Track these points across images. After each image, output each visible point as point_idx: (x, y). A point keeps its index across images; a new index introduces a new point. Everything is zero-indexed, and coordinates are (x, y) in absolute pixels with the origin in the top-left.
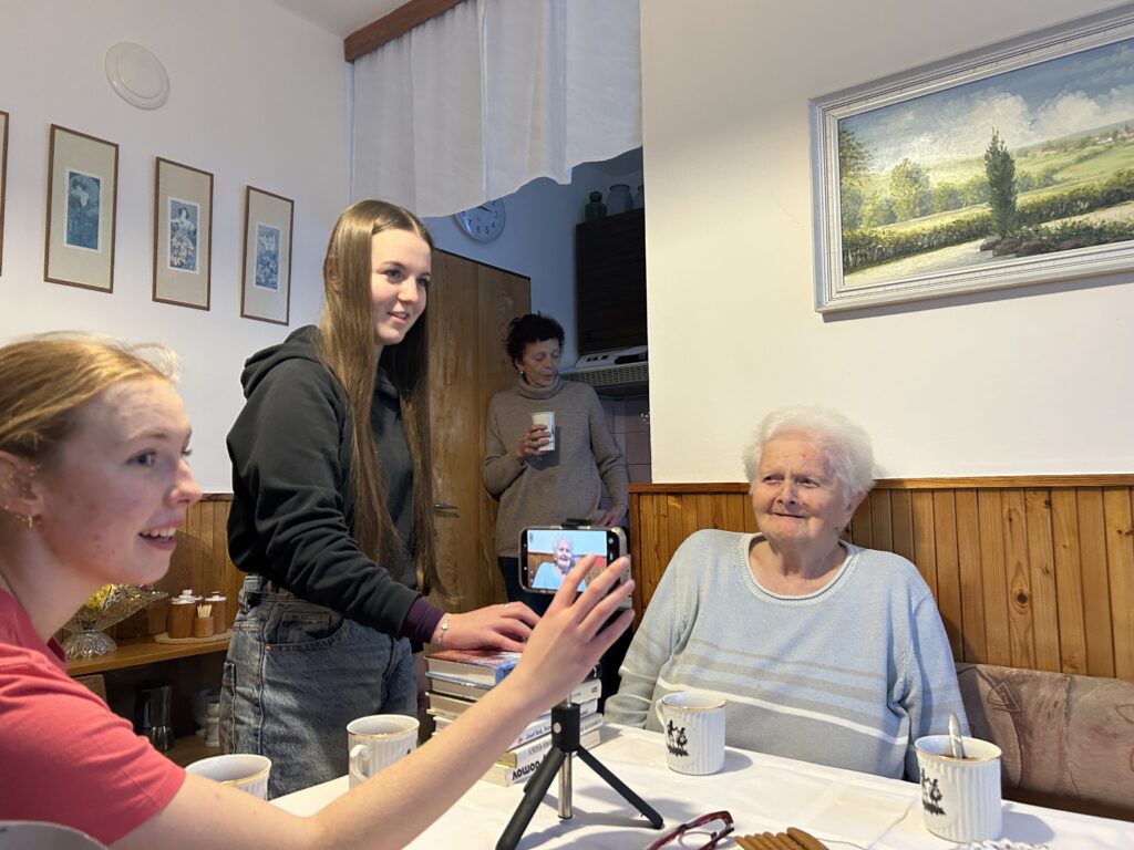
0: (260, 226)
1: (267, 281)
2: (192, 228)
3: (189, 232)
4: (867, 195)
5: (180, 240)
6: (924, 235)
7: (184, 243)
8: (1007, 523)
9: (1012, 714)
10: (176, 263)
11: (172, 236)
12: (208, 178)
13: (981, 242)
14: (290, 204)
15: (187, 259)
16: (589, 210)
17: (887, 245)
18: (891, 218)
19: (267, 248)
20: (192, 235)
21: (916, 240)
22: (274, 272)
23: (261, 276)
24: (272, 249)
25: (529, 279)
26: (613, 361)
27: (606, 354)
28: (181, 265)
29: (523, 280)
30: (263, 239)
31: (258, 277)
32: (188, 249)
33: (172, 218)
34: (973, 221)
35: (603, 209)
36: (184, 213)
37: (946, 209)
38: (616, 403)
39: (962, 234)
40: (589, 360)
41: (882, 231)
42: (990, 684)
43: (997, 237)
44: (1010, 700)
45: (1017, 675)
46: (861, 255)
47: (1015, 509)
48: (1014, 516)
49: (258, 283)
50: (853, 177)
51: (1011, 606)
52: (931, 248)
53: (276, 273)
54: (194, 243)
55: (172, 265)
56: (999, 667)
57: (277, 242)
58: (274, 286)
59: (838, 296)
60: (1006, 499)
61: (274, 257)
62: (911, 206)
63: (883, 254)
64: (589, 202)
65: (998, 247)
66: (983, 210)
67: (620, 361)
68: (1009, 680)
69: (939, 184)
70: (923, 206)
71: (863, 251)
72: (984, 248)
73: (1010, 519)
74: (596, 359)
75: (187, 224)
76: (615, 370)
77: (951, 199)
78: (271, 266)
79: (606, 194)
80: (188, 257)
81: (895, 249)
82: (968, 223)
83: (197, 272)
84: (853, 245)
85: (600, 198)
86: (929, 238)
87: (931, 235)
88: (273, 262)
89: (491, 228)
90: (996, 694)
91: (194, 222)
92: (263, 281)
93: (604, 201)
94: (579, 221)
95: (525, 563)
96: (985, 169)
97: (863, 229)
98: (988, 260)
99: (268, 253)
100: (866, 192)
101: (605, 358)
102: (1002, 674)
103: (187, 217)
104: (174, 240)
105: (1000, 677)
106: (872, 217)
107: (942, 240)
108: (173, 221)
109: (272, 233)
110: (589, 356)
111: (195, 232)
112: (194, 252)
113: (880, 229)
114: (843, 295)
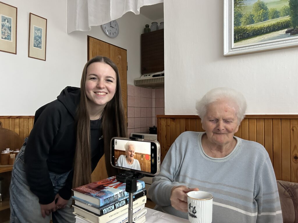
0: (35, 27)
1: (38, 45)
2: (10, 26)
3: (8, 27)
4: (244, 14)
5: (5, 29)
6: (264, 28)
7: (7, 31)
8: (292, 131)
9: (293, 200)
10: (3, 38)
11: (2, 28)
12: (16, 9)
13: (286, 30)
14: (46, 20)
15: (7, 37)
16: (145, 30)
17: (250, 32)
18: (252, 22)
19: (37, 34)
20: (10, 28)
21: (261, 30)
22: (40, 43)
23: (36, 44)
24: (39, 35)
25: (126, 50)
26: (152, 76)
27: (150, 74)
28: (5, 38)
29: (125, 50)
30: (36, 32)
31: (34, 44)
32: (8, 33)
33: (2, 22)
34: (284, 22)
35: (149, 30)
36: (6, 21)
37: (273, 18)
38: (153, 89)
39: (279, 27)
40: (144, 76)
41: (248, 27)
42: (285, 189)
43: (292, 28)
44: (292, 194)
45: (294, 185)
46: (241, 36)
47: (295, 126)
48: (294, 129)
49: (34, 46)
50: (239, 8)
51: (292, 161)
52: (267, 32)
53: (41, 43)
54: (10, 31)
55: (2, 38)
56: (287, 182)
57: (41, 33)
58: (40, 47)
59: (232, 50)
60: (292, 123)
61: (40, 38)
62: (260, 17)
63: (249, 35)
64: (145, 27)
65: (293, 32)
66: (287, 18)
67: (154, 76)
68: (291, 187)
69: (271, 9)
70: (265, 17)
71: (242, 34)
72: (287, 32)
73: (293, 130)
74: (147, 76)
75: (8, 24)
76: (152, 79)
77: (276, 15)
78: (39, 41)
79: (150, 25)
80: (8, 36)
81: (253, 33)
82: (281, 23)
83: (12, 41)
84: (238, 32)
85: (148, 26)
86: (266, 29)
87: (267, 28)
88: (40, 39)
89: (114, 33)
90: (287, 192)
91: (10, 24)
92: (36, 45)
93: (150, 27)
94: (142, 33)
95: (113, 154)
96: (288, 3)
97: (242, 26)
98: (289, 37)
99: (38, 36)
100: (243, 13)
101: (149, 75)
102: (289, 184)
103: (8, 22)
104: (3, 29)
105: (288, 186)
106: (245, 22)
107: (272, 30)
108: (2, 23)
109: (39, 30)
110: (144, 75)
111: (11, 27)
112: (10, 34)
113: (248, 26)
114: (234, 50)
